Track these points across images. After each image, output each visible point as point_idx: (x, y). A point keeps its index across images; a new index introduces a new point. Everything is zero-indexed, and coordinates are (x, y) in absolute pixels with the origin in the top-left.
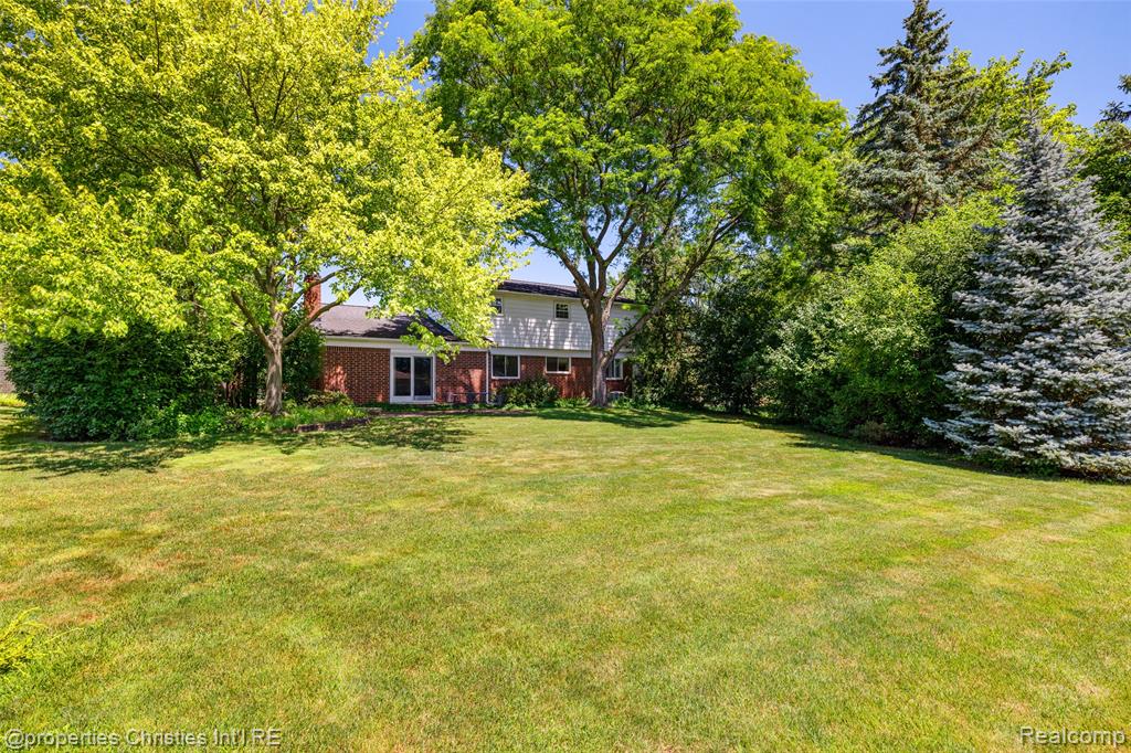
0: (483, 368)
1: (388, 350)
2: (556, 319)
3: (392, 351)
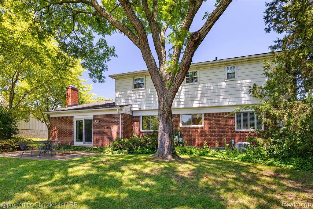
0: (118, 125)
1: (73, 117)
2: (186, 84)
3: (74, 117)
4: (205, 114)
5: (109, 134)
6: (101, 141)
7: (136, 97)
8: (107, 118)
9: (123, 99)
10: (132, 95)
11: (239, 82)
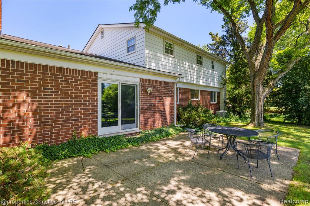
0: (172, 97)
1: (95, 74)
2: (197, 64)
3: (99, 75)
4: (201, 91)
5: (161, 109)
6: (150, 120)
7: (166, 64)
8: (160, 86)
9: (153, 62)
10: (163, 59)
11: (215, 72)
